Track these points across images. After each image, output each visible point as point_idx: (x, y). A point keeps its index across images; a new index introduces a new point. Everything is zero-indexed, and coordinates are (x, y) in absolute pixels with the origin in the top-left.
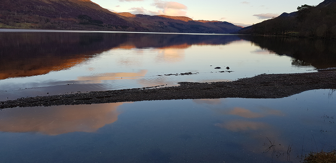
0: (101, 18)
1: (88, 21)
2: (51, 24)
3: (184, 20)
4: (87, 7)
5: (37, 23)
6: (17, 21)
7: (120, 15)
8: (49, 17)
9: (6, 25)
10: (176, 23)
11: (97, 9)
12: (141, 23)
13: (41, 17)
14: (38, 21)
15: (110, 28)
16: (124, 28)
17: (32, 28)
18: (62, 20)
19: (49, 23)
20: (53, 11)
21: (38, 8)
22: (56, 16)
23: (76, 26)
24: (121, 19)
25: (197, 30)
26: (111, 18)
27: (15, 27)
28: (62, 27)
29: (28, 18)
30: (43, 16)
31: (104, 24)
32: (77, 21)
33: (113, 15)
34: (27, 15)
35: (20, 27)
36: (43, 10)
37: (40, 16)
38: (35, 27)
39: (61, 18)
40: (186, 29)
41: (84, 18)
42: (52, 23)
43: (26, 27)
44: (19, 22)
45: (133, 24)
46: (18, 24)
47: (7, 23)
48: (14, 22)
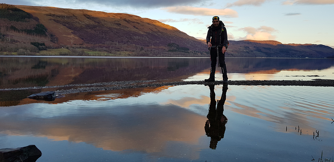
0: (188, 45)
1: (176, 48)
2: (145, 52)
3: (272, 44)
4: (175, 36)
5: (133, 51)
6: (118, 49)
8: (143, 45)
10: (263, 47)
11: (184, 37)
13: (137, 46)
15: (195, 54)
17: (129, 55)
18: (153, 48)
19: (143, 51)
20: (147, 41)
21: (135, 39)
22: (149, 44)
23: (166, 53)
25: (287, 55)
26: (196, 45)
27: (117, 55)
28: (154, 54)
29: (127, 47)
30: (138, 45)
31: (190, 50)
32: (166, 49)
33: (198, 42)
34: (126, 45)
35: (120, 55)
36: (139, 40)
38: (132, 55)
40: (274, 54)
41: (172, 46)
43: (124, 55)
44: (120, 51)
47: (110, 52)
48: (116, 50)
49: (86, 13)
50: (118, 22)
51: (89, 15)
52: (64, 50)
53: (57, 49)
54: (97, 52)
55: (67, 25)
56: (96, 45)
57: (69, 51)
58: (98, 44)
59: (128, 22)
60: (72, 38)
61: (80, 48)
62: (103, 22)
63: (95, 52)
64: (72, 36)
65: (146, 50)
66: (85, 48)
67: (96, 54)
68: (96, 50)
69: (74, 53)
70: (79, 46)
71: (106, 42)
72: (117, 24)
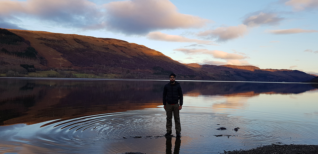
0: (172, 69)
1: (160, 71)
3: (250, 69)
4: (161, 60)
5: (120, 74)
6: (105, 72)
7: (188, 65)
8: (130, 69)
9: (96, 75)
10: (242, 72)
11: (169, 61)
12: (208, 73)
14: (121, 72)
15: (179, 77)
16: (192, 77)
17: (116, 77)
19: (129, 74)
20: (133, 64)
21: (122, 62)
22: (135, 68)
23: (151, 76)
24: (189, 69)
26: (180, 69)
27: (103, 78)
28: (139, 77)
29: (114, 70)
30: (125, 68)
32: (151, 72)
33: (182, 66)
34: (113, 68)
35: (107, 77)
36: (125, 63)
37: (123, 68)
38: (118, 77)
39: (139, 70)
40: (253, 78)
41: (157, 69)
42: (132, 74)
43: (111, 77)
44: (107, 73)
45: (200, 73)
46: (105, 75)
47: (97, 74)
48: (103, 73)
49: (76, 38)
50: (106, 47)
51: (79, 40)
52: (53, 72)
53: (45, 71)
54: (84, 75)
55: (57, 49)
56: (84, 68)
57: (58, 73)
58: (86, 67)
59: (116, 46)
60: (61, 60)
61: (68, 70)
62: (92, 46)
63: (82, 75)
64: (62, 59)
65: (132, 73)
66: (73, 71)
67: (83, 76)
68: (83, 73)
69: (62, 75)
70: (67, 68)
71: (94, 65)
72: (105, 48)
